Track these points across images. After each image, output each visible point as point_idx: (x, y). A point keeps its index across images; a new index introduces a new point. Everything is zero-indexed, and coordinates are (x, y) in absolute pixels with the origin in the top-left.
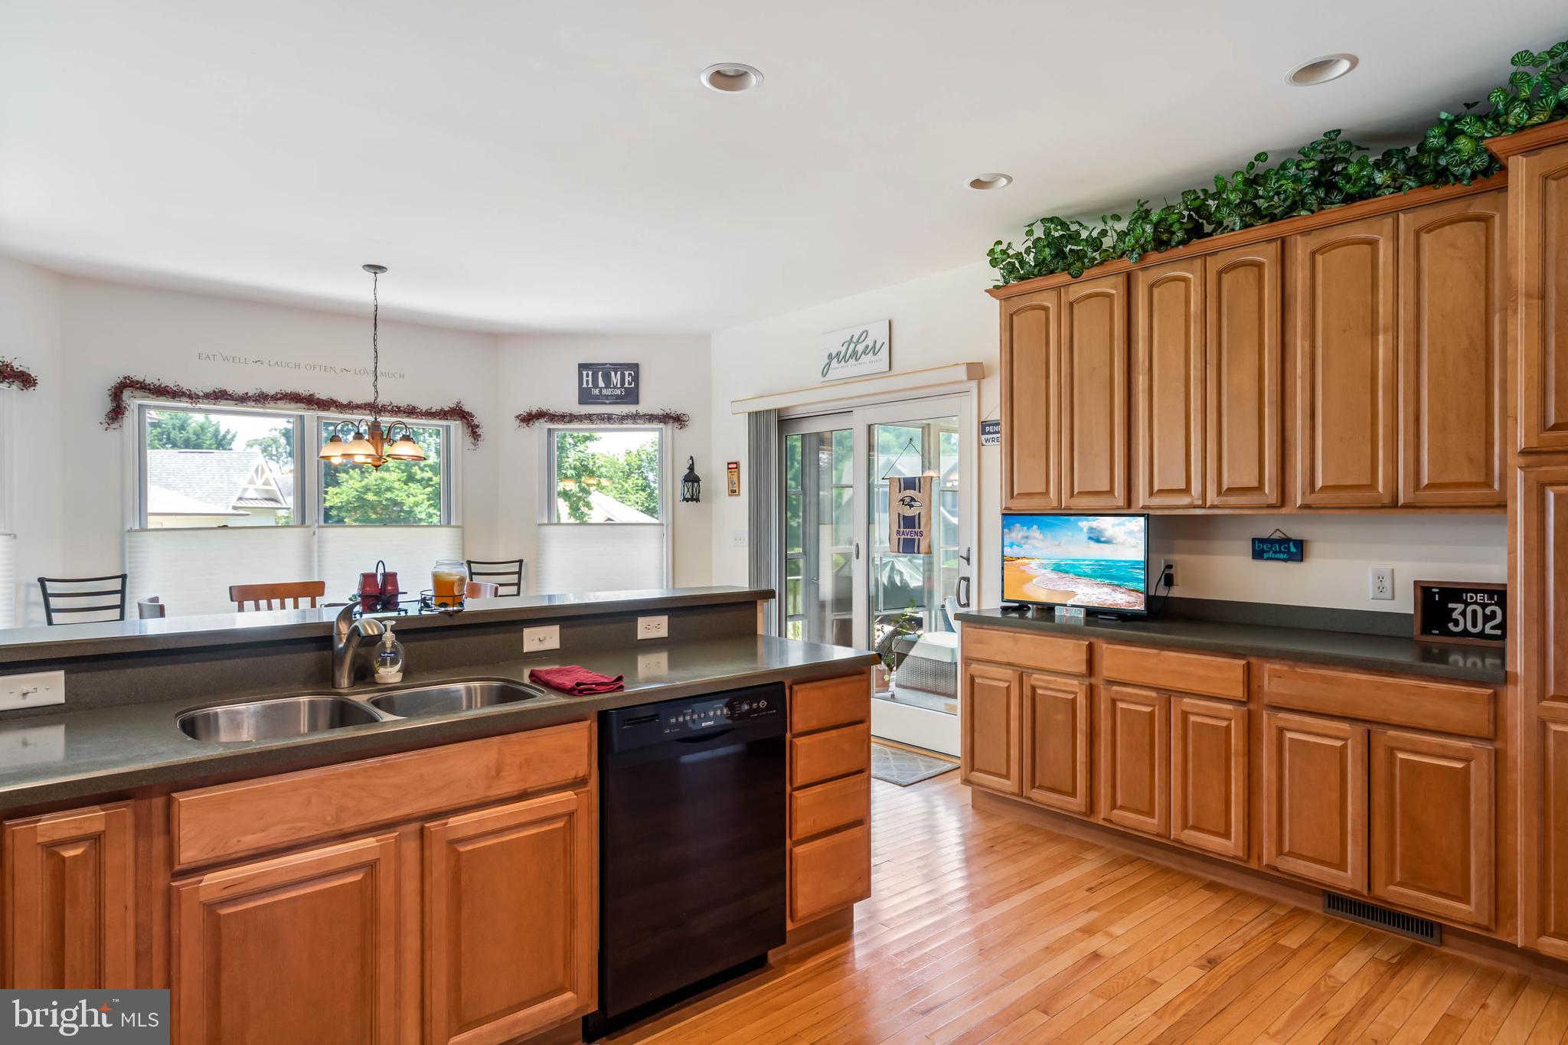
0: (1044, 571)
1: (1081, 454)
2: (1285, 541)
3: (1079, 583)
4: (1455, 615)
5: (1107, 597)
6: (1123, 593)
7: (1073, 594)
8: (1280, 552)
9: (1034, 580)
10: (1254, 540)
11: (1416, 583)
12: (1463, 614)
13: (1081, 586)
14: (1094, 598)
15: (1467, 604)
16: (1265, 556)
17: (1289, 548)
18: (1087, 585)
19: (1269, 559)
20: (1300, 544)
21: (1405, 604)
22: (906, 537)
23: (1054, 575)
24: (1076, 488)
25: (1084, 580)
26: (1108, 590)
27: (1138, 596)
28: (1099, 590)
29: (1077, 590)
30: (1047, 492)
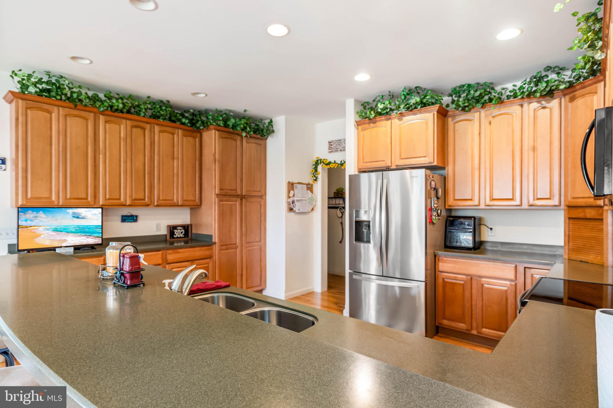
0: (47, 232)
2: (132, 216)
3: (68, 236)
4: (175, 233)
6: (92, 238)
7: (66, 241)
8: (131, 219)
9: (42, 236)
10: (122, 216)
11: (168, 226)
12: (177, 233)
13: (70, 237)
14: (77, 242)
15: (178, 230)
16: (127, 221)
17: (134, 218)
18: (73, 236)
20: (137, 216)
21: (164, 231)
23: (54, 233)
24: (68, 196)
25: (71, 234)
26: (85, 238)
27: (98, 238)
28: (80, 238)
29: (68, 239)
30: (50, 197)
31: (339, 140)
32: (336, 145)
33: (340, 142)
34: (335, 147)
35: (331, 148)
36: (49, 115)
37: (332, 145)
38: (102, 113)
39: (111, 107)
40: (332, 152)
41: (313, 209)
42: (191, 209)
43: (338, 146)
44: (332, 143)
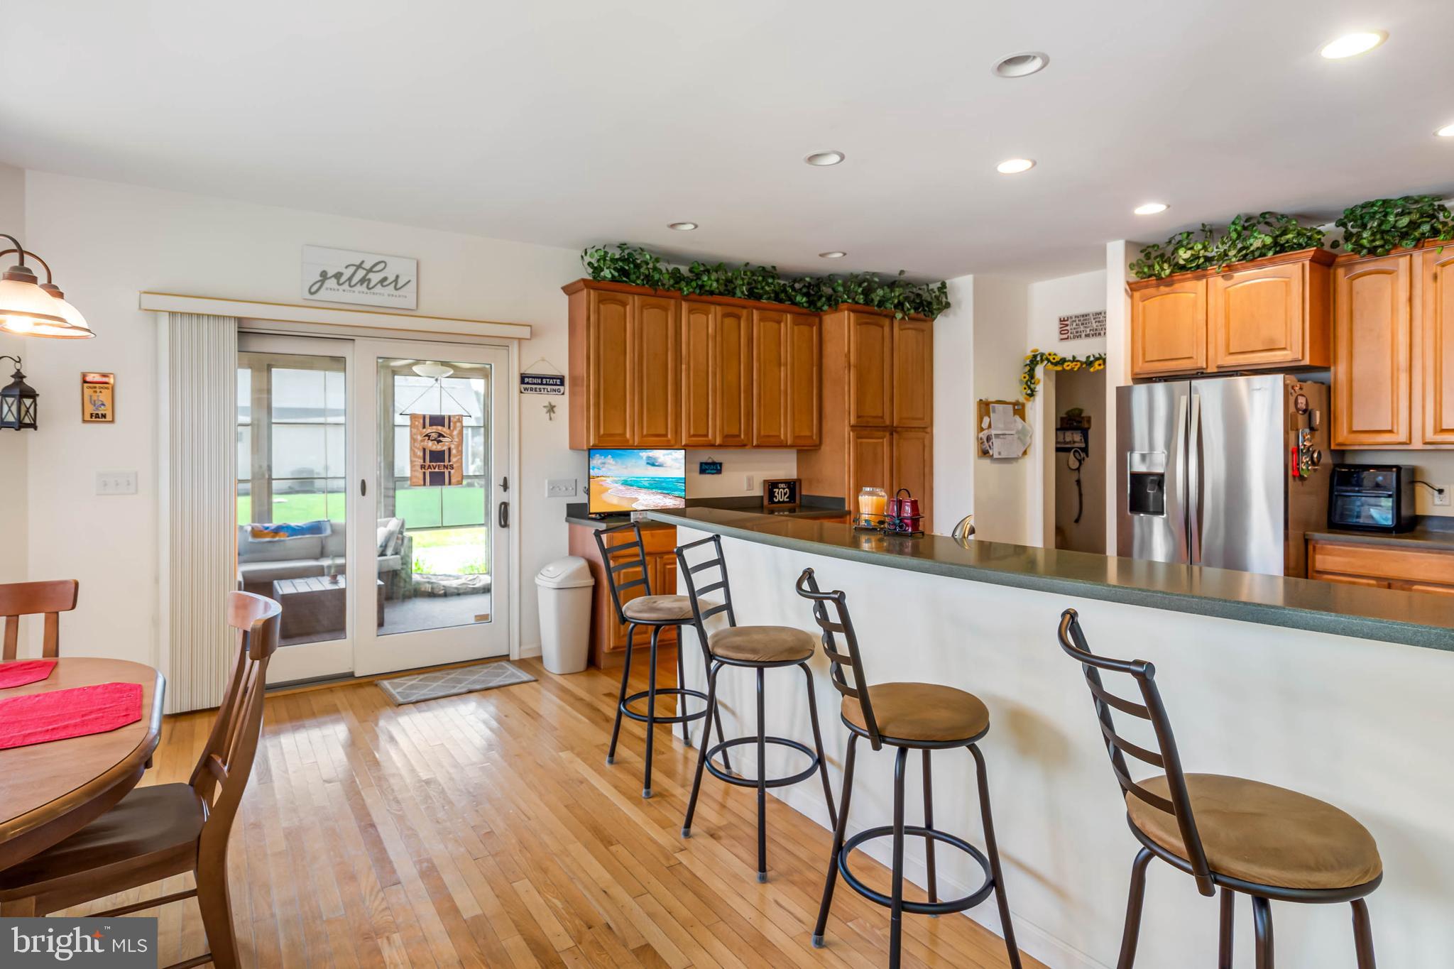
0: (616, 485)
1: (648, 410)
2: (714, 464)
3: (640, 492)
4: (776, 494)
5: (660, 501)
6: (669, 498)
7: (636, 500)
8: (713, 469)
9: (610, 492)
10: (701, 464)
11: (765, 481)
12: (778, 493)
13: (642, 494)
14: (651, 502)
15: (779, 489)
16: (707, 471)
17: (717, 467)
18: (646, 494)
19: (708, 473)
20: (721, 464)
21: (758, 491)
22: (433, 470)
23: (623, 488)
24: (645, 433)
25: (644, 491)
26: (660, 497)
27: (679, 499)
28: (655, 497)
29: (639, 497)
30: (624, 433)
31: (1083, 316)
32: (1077, 325)
33: (1086, 320)
34: (1075, 329)
35: (1066, 332)
36: (622, 309)
37: (1067, 325)
38: (686, 298)
39: (701, 287)
40: (1067, 338)
41: (1025, 453)
42: (799, 452)
43: (1082, 327)
44: (1067, 320)
